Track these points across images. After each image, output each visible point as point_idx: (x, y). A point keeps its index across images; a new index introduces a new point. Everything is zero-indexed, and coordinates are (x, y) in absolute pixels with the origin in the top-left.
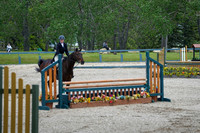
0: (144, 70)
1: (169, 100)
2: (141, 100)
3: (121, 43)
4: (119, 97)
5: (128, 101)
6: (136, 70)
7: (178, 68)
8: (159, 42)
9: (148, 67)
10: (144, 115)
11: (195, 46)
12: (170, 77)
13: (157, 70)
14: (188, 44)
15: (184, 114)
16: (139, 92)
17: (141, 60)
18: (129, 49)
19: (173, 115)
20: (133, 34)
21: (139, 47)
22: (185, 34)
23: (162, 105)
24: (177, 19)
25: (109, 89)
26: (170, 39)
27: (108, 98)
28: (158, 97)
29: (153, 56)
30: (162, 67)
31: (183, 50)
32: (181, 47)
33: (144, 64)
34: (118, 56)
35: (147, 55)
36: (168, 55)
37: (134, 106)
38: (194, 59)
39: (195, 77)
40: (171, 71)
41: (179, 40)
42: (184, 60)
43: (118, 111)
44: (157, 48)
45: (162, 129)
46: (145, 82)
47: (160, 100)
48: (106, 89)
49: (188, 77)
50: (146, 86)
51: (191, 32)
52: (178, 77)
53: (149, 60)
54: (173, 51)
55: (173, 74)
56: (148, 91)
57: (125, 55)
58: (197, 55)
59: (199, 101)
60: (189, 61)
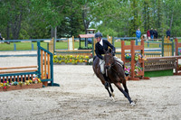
0: (36, 58)
1: (58, 85)
2: (33, 85)
3: (14, 34)
4: (12, 83)
5: (21, 87)
6: (29, 58)
7: (66, 56)
8: (49, 33)
9: (39, 56)
10: (35, 99)
11: (81, 36)
12: (59, 64)
13: (47, 58)
14: (75, 34)
15: (71, 97)
16: (31, 78)
17: (33, 49)
18: (21, 39)
19: (62, 98)
20: (26, 26)
21: (31, 38)
22: (72, 26)
23: (52, 89)
24: (65, 13)
25: (3, 76)
26: (59, 30)
27: (2, 85)
28: (49, 82)
30: (51, 56)
31: (71, 39)
32: (68, 37)
33: (36, 53)
34: (12, 45)
35: (38, 44)
36: (57, 44)
37: (27, 91)
38: (80, 48)
39: (81, 64)
40: (59, 59)
41: (66, 31)
42: (71, 49)
43: (12, 96)
44: (48, 38)
45: (52, 111)
46: (36, 69)
47: (50, 85)
49: (75, 64)
50: (38, 72)
51: (78, 24)
52: (66, 64)
53: (40, 49)
54: (62, 41)
55: (62, 62)
56: (39, 77)
57: (18, 45)
58: (83, 45)
59: (84, 85)
60: (76, 49)
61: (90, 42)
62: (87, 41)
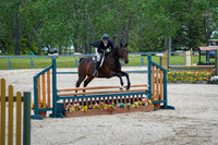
0: (146, 75)
1: (173, 108)
2: (142, 107)
4: (119, 105)
5: (129, 109)
6: (137, 75)
7: (182, 73)
8: (162, 45)
9: (150, 72)
10: (146, 125)
11: (201, 48)
12: (175, 82)
13: (160, 76)
14: (193, 46)
15: (189, 122)
16: (140, 99)
17: (142, 64)
18: (129, 52)
19: (177, 124)
20: (134, 36)
21: (141, 51)
22: (190, 36)
23: (165, 113)
24: (182, 20)
25: (108, 96)
26: (174, 42)
27: (106, 106)
28: (161, 104)
29: (155, 59)
30: (165, 72)
31: (188, 53)
32: (185, 50)
33: (146, 69)
35: (149, 58)
36: (172, 58)
37: (135, 114)
38: (200, 63)
39: (201, 83)
40: (175, 76)
41: (183, 42)
42: (189, 64)
43: (118, 120)
44: (160, 51)
45: (166, 139)
46: (146, 88)
47: (163, 108)
48: (104, 96)
49: (194, 83)
50: (148, 92)
51: (197, 34)
52: (183, 82)
53: (151, 64)
54: (177, 55)
55: (178, 80)
56: (150, 97)
58: (203, 59)
59: (205, 109)
60: (195, 65)
61: (212, 56)
62: (209, 55)
